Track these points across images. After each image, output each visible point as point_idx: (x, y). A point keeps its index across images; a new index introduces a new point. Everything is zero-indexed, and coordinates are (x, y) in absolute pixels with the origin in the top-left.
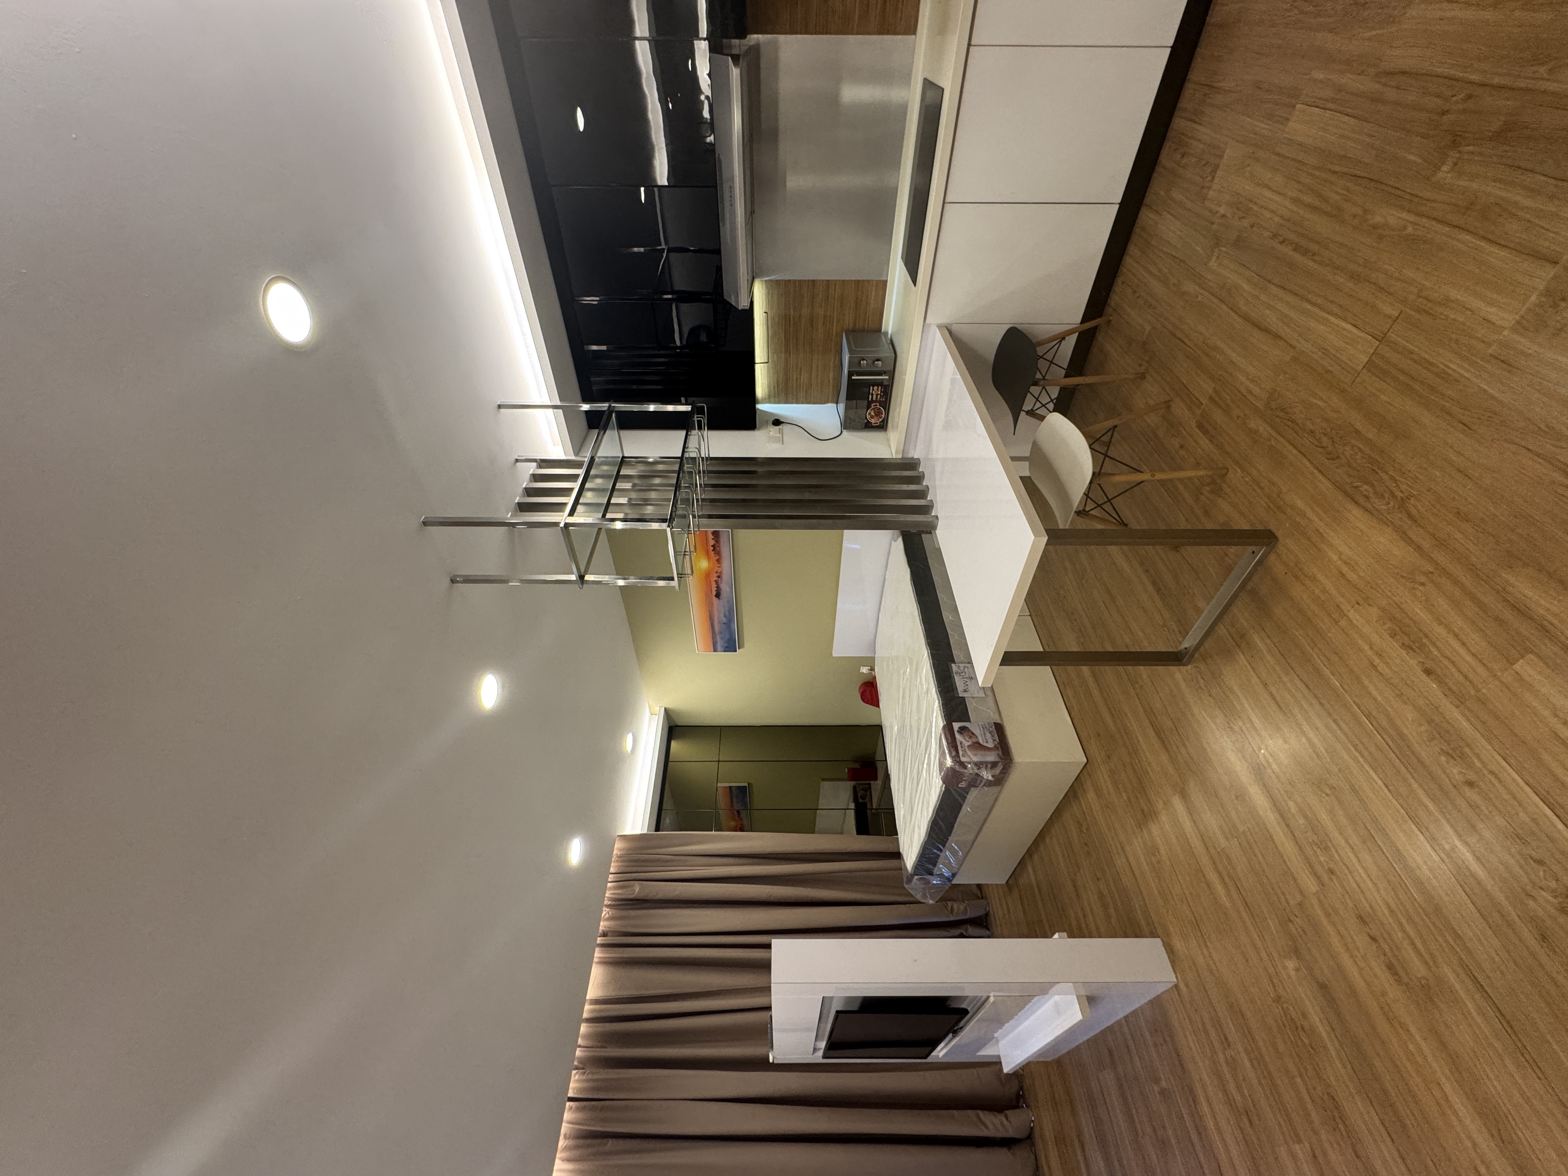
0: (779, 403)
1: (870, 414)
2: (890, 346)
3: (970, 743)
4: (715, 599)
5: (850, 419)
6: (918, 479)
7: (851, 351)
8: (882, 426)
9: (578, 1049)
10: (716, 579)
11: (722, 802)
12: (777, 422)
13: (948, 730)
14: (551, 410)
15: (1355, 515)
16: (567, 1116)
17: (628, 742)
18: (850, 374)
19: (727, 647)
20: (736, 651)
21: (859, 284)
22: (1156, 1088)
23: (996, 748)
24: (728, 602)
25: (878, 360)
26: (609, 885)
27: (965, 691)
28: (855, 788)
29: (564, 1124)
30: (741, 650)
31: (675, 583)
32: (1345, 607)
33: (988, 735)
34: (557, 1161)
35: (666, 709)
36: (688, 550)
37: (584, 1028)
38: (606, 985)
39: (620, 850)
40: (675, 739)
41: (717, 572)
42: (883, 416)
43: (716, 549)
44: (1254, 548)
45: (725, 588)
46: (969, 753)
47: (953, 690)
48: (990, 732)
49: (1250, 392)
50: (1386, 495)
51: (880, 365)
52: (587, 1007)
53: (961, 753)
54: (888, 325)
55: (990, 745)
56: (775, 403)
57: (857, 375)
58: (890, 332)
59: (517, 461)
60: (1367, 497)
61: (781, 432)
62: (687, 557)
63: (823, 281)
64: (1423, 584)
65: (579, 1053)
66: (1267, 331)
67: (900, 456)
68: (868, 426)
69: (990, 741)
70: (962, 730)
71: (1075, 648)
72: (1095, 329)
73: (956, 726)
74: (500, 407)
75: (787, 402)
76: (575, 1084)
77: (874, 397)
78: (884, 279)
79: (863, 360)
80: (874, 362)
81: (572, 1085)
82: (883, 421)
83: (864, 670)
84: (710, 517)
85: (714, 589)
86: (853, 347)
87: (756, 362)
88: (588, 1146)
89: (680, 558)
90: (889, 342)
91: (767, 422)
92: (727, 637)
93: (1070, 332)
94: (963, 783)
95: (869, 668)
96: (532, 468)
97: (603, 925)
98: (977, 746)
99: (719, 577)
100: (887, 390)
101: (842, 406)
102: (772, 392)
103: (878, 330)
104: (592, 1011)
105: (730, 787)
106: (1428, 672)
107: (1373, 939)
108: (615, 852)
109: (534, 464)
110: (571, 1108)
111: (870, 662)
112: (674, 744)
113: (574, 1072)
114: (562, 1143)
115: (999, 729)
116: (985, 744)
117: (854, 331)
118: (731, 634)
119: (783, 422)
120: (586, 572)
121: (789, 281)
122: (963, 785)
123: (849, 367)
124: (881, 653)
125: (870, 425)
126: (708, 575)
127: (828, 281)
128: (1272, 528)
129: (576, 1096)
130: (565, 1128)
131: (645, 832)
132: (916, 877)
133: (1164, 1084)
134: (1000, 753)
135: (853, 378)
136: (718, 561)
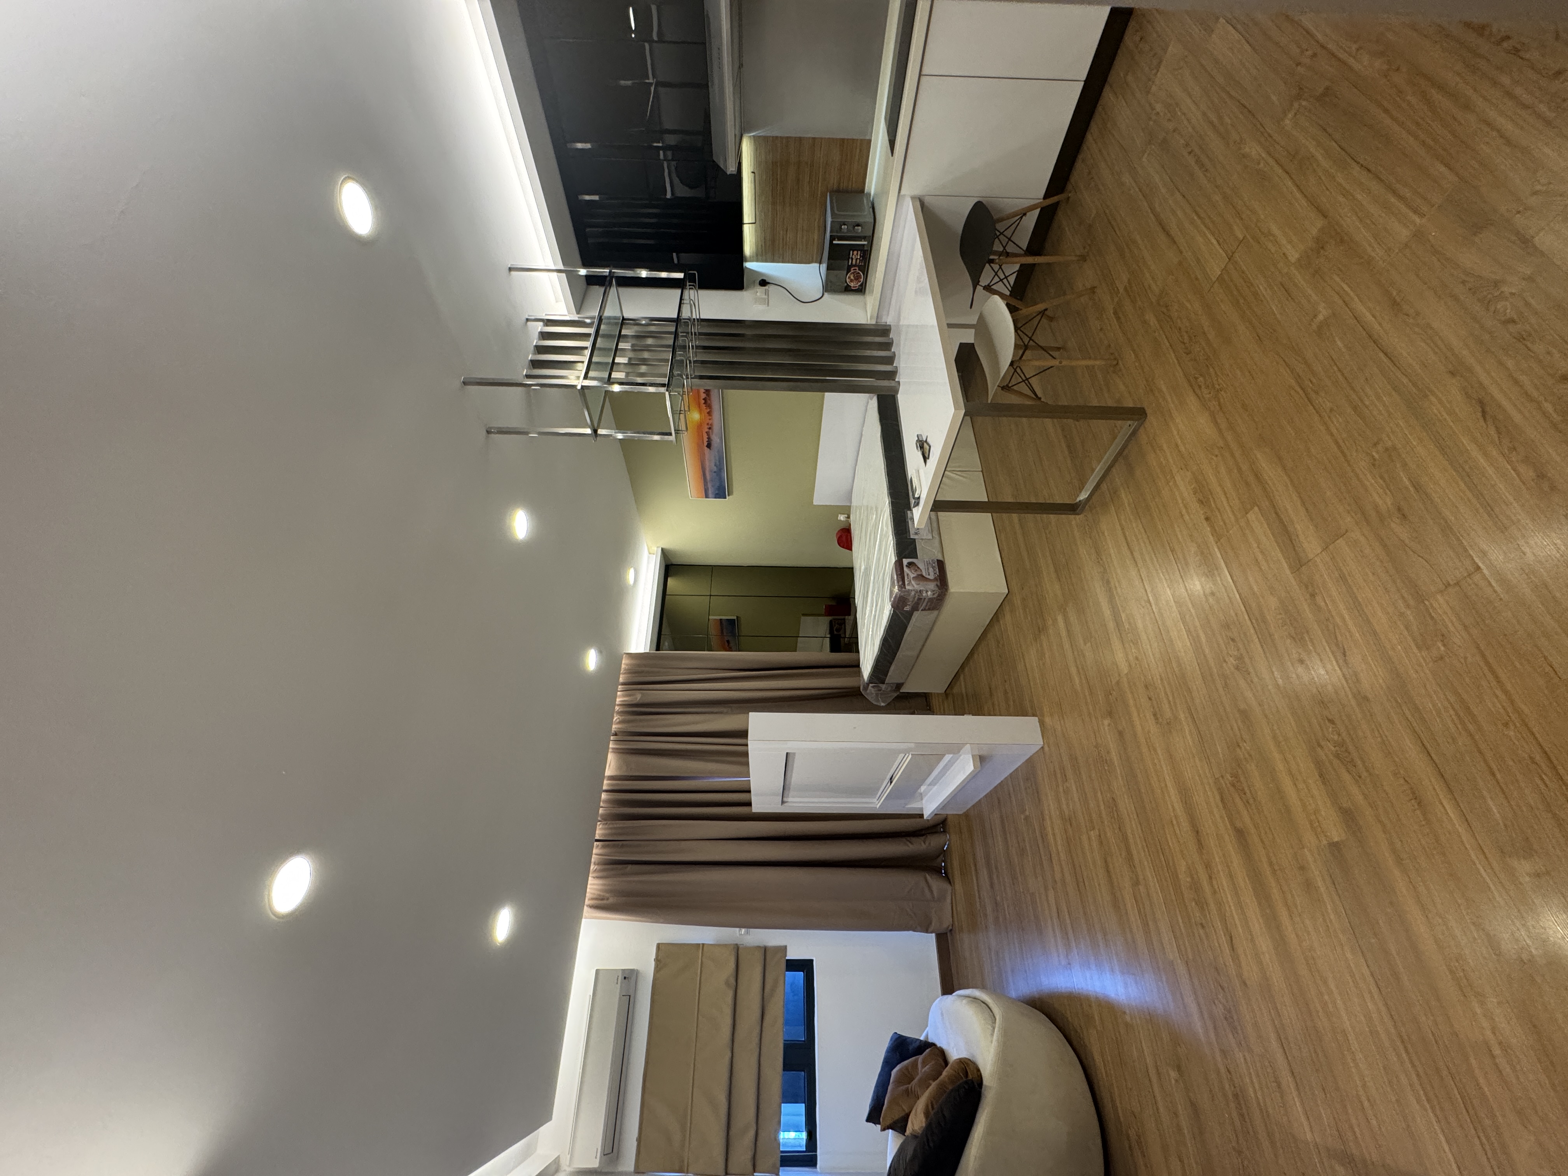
0: (766, 261)
1: (849, 277)
2: (871, 210)
3: (914, 575)
4: (707, 450)
5: (831, 282)
6: (888, 346)
7: (833, 214)
8: (861, 290)
9: (601, 809)
10: (707, 430)
11: (713, 631)
12: (764, 283)
13: (899, 565)
14: (555, 274)
15: (1192, 401)
16: (595, 851)
17: (630, 576)
18: (832, 238)
19: (717, 494)
20: (725, 498)
21: (843, 143)
22: (1023, 817)
23: (936, 579)
24: (718, 451)
25: (858, 225)
26: (619, 693)
27: (916, 534)
28: (831, 622)
29: (594, 856)
30: (731, 497)
31: (672, 438)
32: (1175, 470)
33: (931, 569)
34: (590, 878)
35: (662, 549)
36: (682, 409)
37: (604, 796)
38: (619, 768)
39: (627, 665)
40: (671, 576)
41: (708, 424)
42: (862, 280)
43: (707, 402)
44: (1129, 422)
45: (715, 440)
46: (913, 582)
47: (906, 533)
48: (933, 567)
49: (1150, 287)
50: (1210, 387)
51: (860, 231)
52: (605, 782)
53: (906, 583)
54: (870, 188)
55: (931, 577)
56: (762, 261)
57: (839, 240)
58: (872, 193)
59: (528, 320)
60: (1200, 387)
61: (767, 293)
62: (682, 416)
63: (809, 138)
64: (1217, 456)
65: (601, 811)
66: (1168, 234)
67: (874, 322)
68: (847, 290)
69: (932, 574)
70: (910, 565)
71: (1010, 500)
72: (1056, 205)
73: (905, 561)
74: (510, 269)
75: (773, 261)
76: (600, 831)
77: (854, 261)
78: (867, 138)
79: (845, 225)
80: (854, 227)
81: (597, 832)
82: (861, 285)
83: (842, 518)
84: (701, 377)
85: (706, 440)
86: (836, 212)
87: (745, 222)
88: (612, 869)
89: (677, 416)
90: (870, 205)
91: (754, 282)
92: (718, 484)
93: (1032, 208)
94: (908, 607)
95: (846, 516)
96: (540, 327)
97: (615, 727)
98: (921, 578)
99: (710, 428)
100: (866, 254)
101: (824, 266)
102: (760, 250)
103: (861, 191)
104: (608, 785)
105: (721, 620)
106: (1207, 519)
107: (1150, 699)
108: (623, 666)
109: (541, 323)
110: (598, 846)
111: (847, 510)
112: (670, 580)
113: (599, 823)
114: (592, 867)
115: (941, 565)
116: (927, 577)
117: (838, 191)
118: (721, 480)
119: (769, 283)
120: (599, 427)
121: (777, 137)
122: (907, 608)
123: (831, 232)
124: (855, 503)
125: (849, 288)
126: (700, 426)
127: (814, 139)
128: (1145, 406)
129: (601, 838)
130: (594, 858)
131: (648, 651)
132: (871, 685)
133: (1027, 813)
134: (939, 584)
135: (834, 242)
136: (709, 413)
